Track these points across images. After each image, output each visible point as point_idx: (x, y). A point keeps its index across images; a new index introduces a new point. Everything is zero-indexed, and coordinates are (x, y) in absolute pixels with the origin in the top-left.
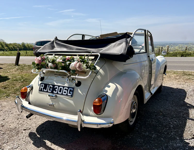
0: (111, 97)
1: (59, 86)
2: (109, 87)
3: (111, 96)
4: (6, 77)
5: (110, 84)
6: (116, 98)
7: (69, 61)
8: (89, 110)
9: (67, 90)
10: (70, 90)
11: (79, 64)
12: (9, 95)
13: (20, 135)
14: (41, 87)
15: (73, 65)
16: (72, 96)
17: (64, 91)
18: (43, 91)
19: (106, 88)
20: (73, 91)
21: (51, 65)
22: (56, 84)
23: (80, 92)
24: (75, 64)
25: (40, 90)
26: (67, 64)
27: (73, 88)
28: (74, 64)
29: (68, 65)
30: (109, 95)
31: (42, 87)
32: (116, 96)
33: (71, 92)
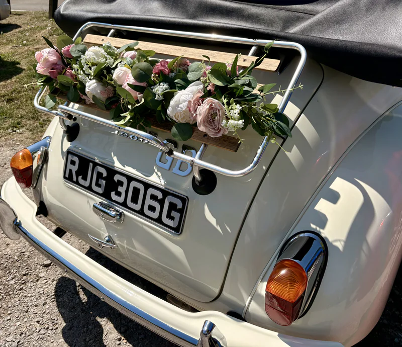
0: (341, 248)
1: (130, 179)
2: (334, 197)
3: (340, 245)
4: (14, 64)
5: (339, 185)
6: (363, 257)
7: (165, 81)
8: (244, 295)
9: (162, 203)
10: (172, 207)
11: (211, 108)
12: (18, 123)
13: (31, 288)
14: (70, 166)
15: (183, 106)
16: (178, 230)
17: (149, 202)
18: (77, 183)
19: (323, 206)
20: (182, 212)
21: (94, 89)
22: (118, 165)
23: (213, 220)
24: (190, 102)
25: (67, 176)
26: (155, 95)
27: (184, 200)
28: (185, 101)
29: (161, 98)
30: (336, 241)
31: (75, 168)
32: (365, 248)
33: (174, 214)
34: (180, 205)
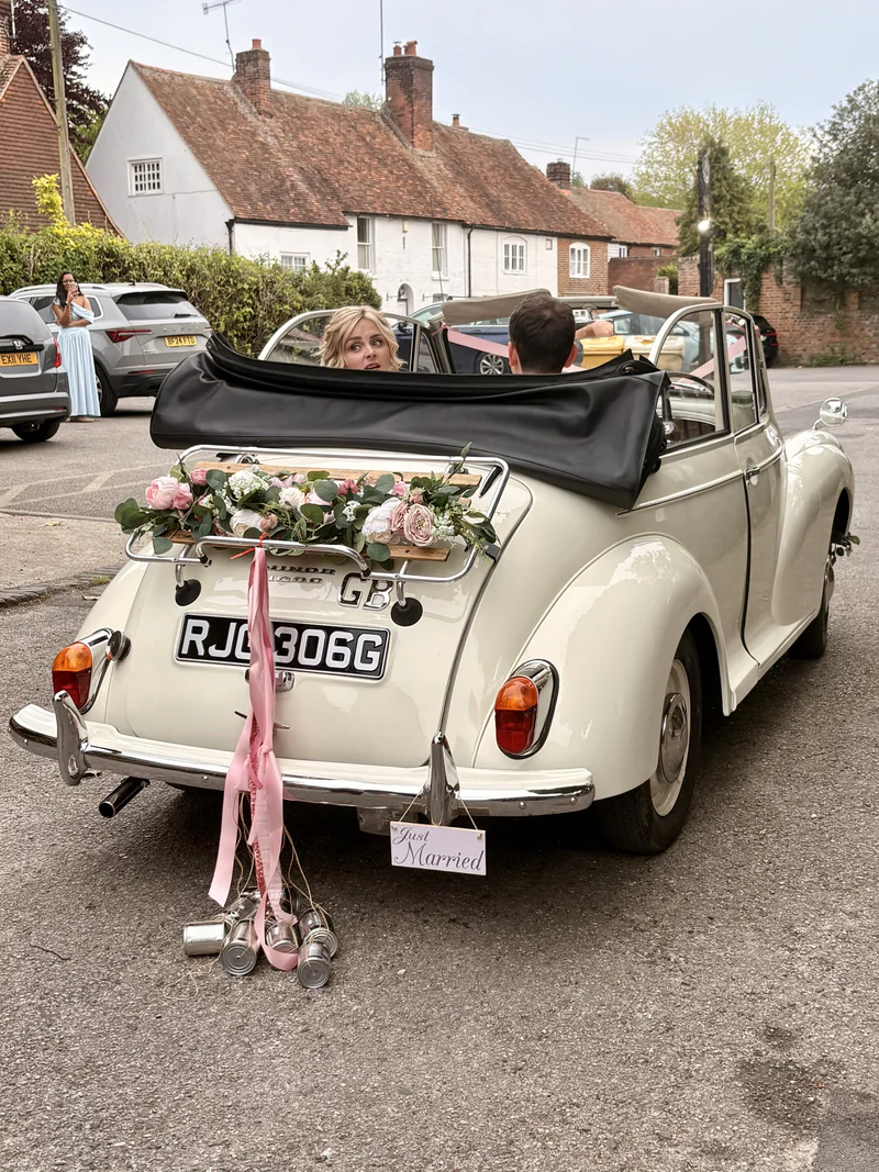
1: (301, 628)
9: (352, 645)
10: (369, 646)
11: (418, 514)
14: (190, 636)
16: (378, 673)
17: (333, 649)
18: (207, 656)
20: (382, 649)
24: (392, 515)
25: (185, 652)
26: (345, 515)
27: (384, 634)
28: (382, 515)
29: (353, 518)
31: (200, 638)
33: (371, 654)
34: (378, 640)
